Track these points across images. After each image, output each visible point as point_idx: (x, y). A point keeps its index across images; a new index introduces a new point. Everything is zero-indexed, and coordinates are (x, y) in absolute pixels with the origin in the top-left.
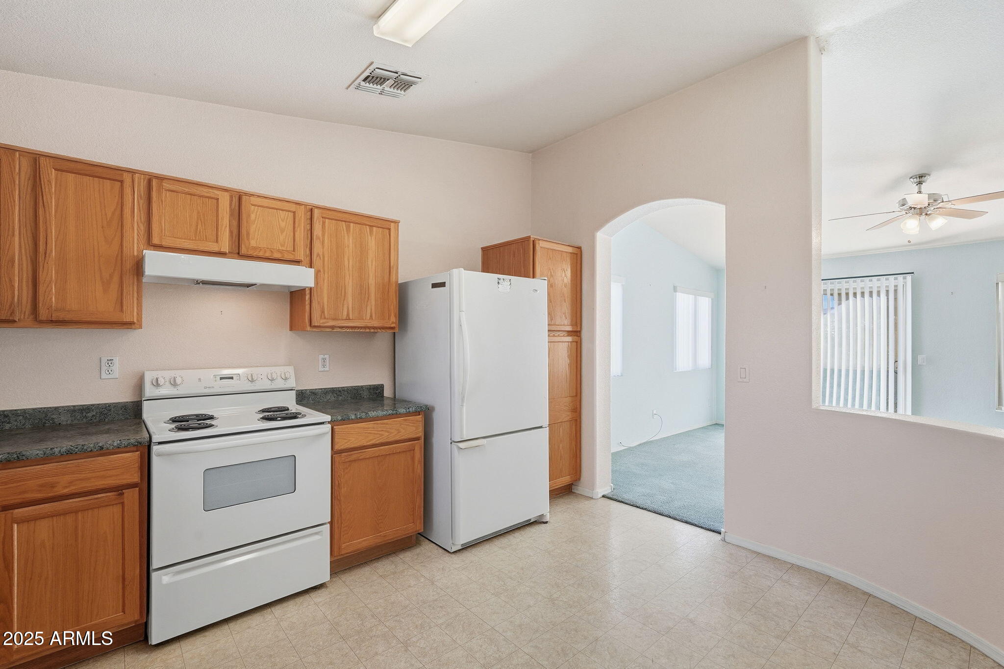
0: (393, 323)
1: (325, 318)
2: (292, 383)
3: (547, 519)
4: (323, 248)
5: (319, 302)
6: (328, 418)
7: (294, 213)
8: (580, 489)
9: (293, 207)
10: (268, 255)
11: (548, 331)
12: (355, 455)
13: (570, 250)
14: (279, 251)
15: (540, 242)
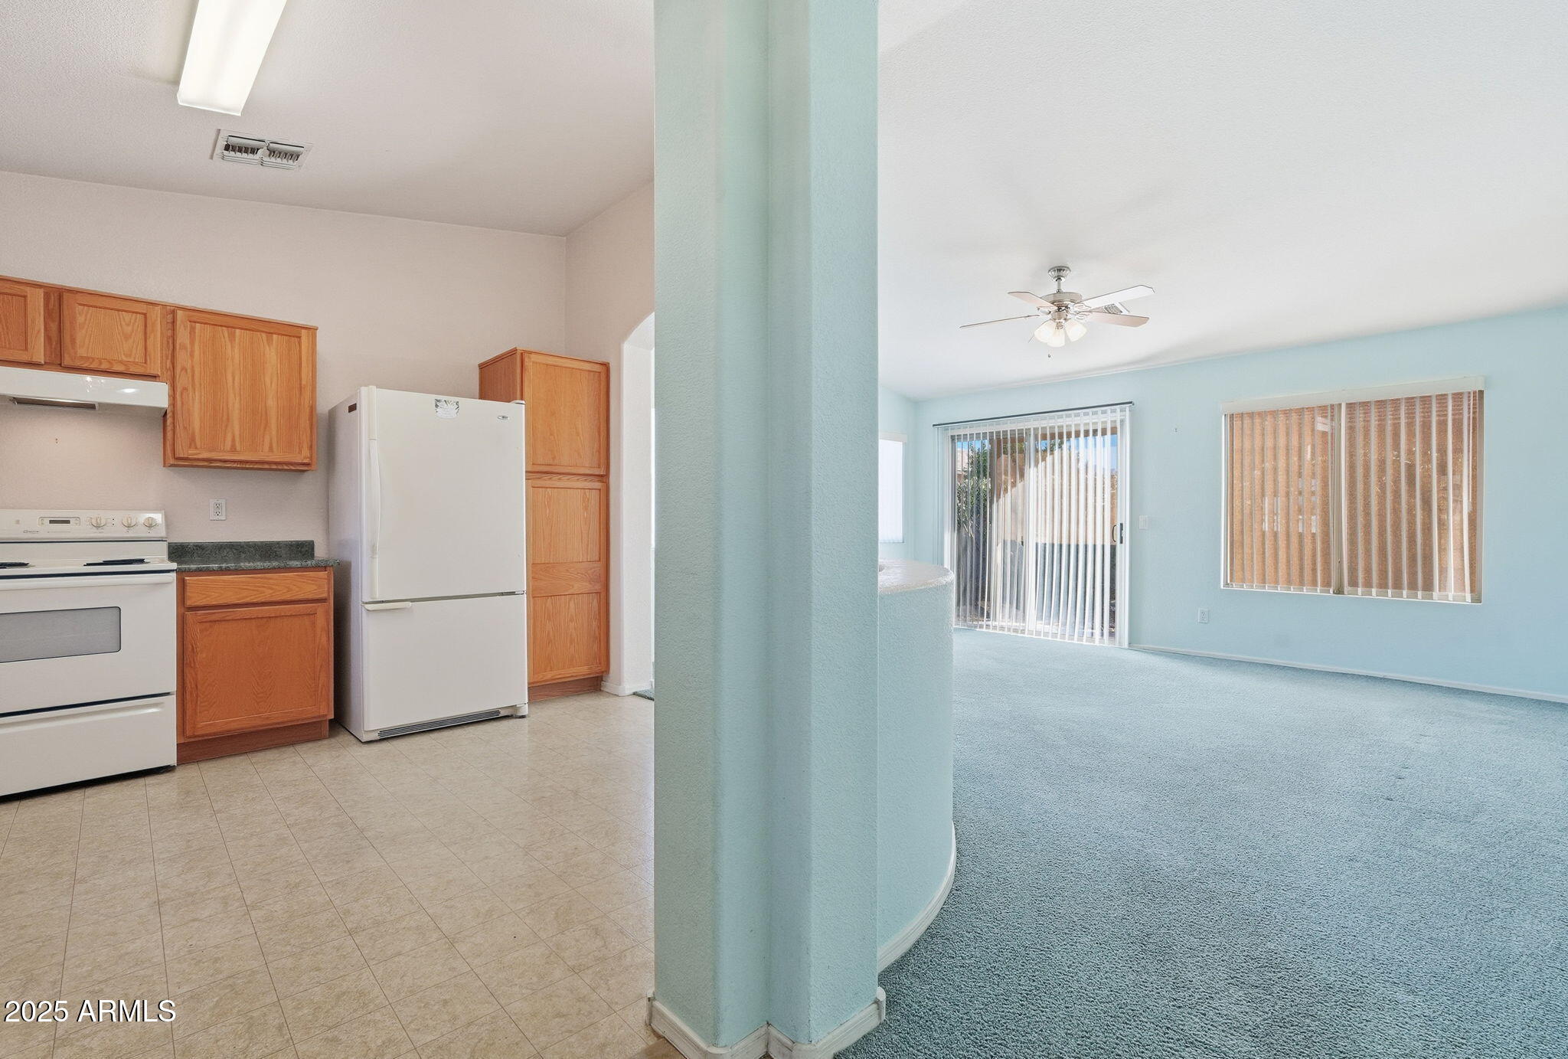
0: (305, 458)
1: (196, 448)
2: (162, 533)
3: (525, 711)
4: (192, 361)
5: (185, 428)
6: (174, 566)
7: (145, 314)
8: (609, 685)
9: (142, 308)
10: (104, 366)
11: (526, 472)
12: (218, 614)
13: (597, 368)
14: (121, 362)
15: (533, 356)
